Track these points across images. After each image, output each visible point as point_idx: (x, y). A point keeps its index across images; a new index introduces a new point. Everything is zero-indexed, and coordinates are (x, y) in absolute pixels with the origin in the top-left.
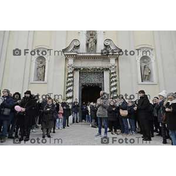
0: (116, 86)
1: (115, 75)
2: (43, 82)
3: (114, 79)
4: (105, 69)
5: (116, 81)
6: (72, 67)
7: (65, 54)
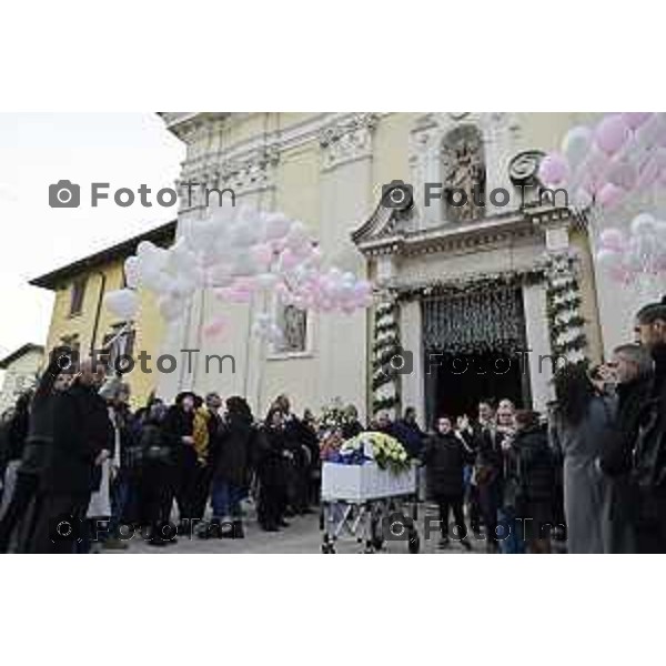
0: (578, 344)
1: (571, 296)
2: (299, 354)
3: (566, 317)
4: (524, 279)
5: (577, 322)
6: (391, 290)
7: (364, 245)
